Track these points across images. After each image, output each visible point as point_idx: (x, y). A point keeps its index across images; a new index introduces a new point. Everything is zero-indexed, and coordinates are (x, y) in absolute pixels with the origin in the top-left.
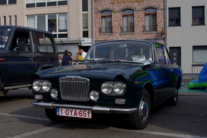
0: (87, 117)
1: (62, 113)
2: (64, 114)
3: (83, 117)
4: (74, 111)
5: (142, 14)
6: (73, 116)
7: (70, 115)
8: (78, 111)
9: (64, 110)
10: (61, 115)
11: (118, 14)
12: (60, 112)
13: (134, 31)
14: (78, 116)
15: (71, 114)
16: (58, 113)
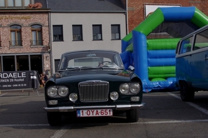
0: (108, 115)
1: (84, 114)
2: (85, 115)
3: (104, 115)
4: (95, 111)
5: (29, 30)
6: (94, 115)
7: (91, 115)
8: (99, 111)
9: (85, 111)
10: (81, 116)
11: (6, 29)
12: (81, 113)
13: (21, 45)
14: (100, 115)
15: (93, 114)
16: (78, 115)
